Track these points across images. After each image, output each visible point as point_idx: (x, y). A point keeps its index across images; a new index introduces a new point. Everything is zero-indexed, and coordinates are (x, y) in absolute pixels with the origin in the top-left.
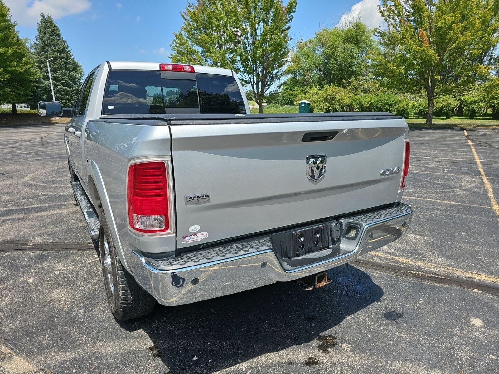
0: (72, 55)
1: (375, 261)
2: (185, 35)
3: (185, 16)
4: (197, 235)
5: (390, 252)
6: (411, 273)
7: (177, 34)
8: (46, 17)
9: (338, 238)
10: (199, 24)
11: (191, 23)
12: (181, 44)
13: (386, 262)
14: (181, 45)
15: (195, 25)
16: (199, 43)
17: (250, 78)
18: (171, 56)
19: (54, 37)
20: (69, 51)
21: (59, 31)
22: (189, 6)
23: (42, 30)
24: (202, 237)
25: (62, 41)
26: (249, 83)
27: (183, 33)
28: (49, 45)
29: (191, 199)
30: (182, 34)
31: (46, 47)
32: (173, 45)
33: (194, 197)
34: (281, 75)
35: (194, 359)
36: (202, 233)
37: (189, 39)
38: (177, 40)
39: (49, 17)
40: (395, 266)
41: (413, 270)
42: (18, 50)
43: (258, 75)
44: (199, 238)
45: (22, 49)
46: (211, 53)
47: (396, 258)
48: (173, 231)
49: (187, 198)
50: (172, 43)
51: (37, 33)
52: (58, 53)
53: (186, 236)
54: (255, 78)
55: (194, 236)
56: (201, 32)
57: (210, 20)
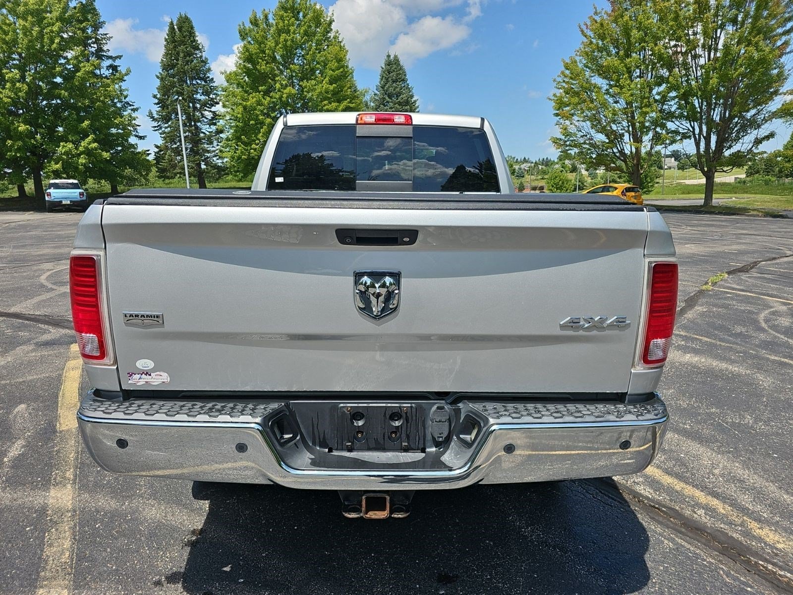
0: (418, 107)
1: (695, 515)
2: (581, 61)
3: (585, 31)
4: (150, 375)
5: (751, 508)
6: (766, 568)
7: (568, 61)
8: (392, 57)
9: (444, 435)
10: (608, 40)
11: (594, 41)
12: (573, 77)
13: (722, 526)
14: (571, 78)
15: (600, 43)
16: (604, 73)
17: (693, 128)
18: (553, 98)
19: (398, 83)
20: (415, 102)
21: (405, 75)
22: (596, 13)
23: (385, 75)
24: (159, 380)
25: (408, 88)
26: (689, 137)
27: (578, 59)
28: (390, 96)
29: (131, 318)
30: (576, 62)
31: (387, 98)
32: (560, 79)
33: (136, 316)
34: (765, 120)
35: (225, 569)
36: (158, 373)
37: (587, 67)
38: (567, 72)
39: (396, 56)
40: (737, 541)
41: (774, 564)
42: (350, 105)
43: (710, 123)
44: (154, 380)
45: (355, 103)
46: (621, 88)
47: (753, 525)
48: (112, 362)
49: (126, 316)
50: (559, 76)
51: (379, 80)
52: (399, 105)
53: (132, 374)
54: (704, 128)
55: (146, 374)
56: (609, 54)
57: (627, 32)
